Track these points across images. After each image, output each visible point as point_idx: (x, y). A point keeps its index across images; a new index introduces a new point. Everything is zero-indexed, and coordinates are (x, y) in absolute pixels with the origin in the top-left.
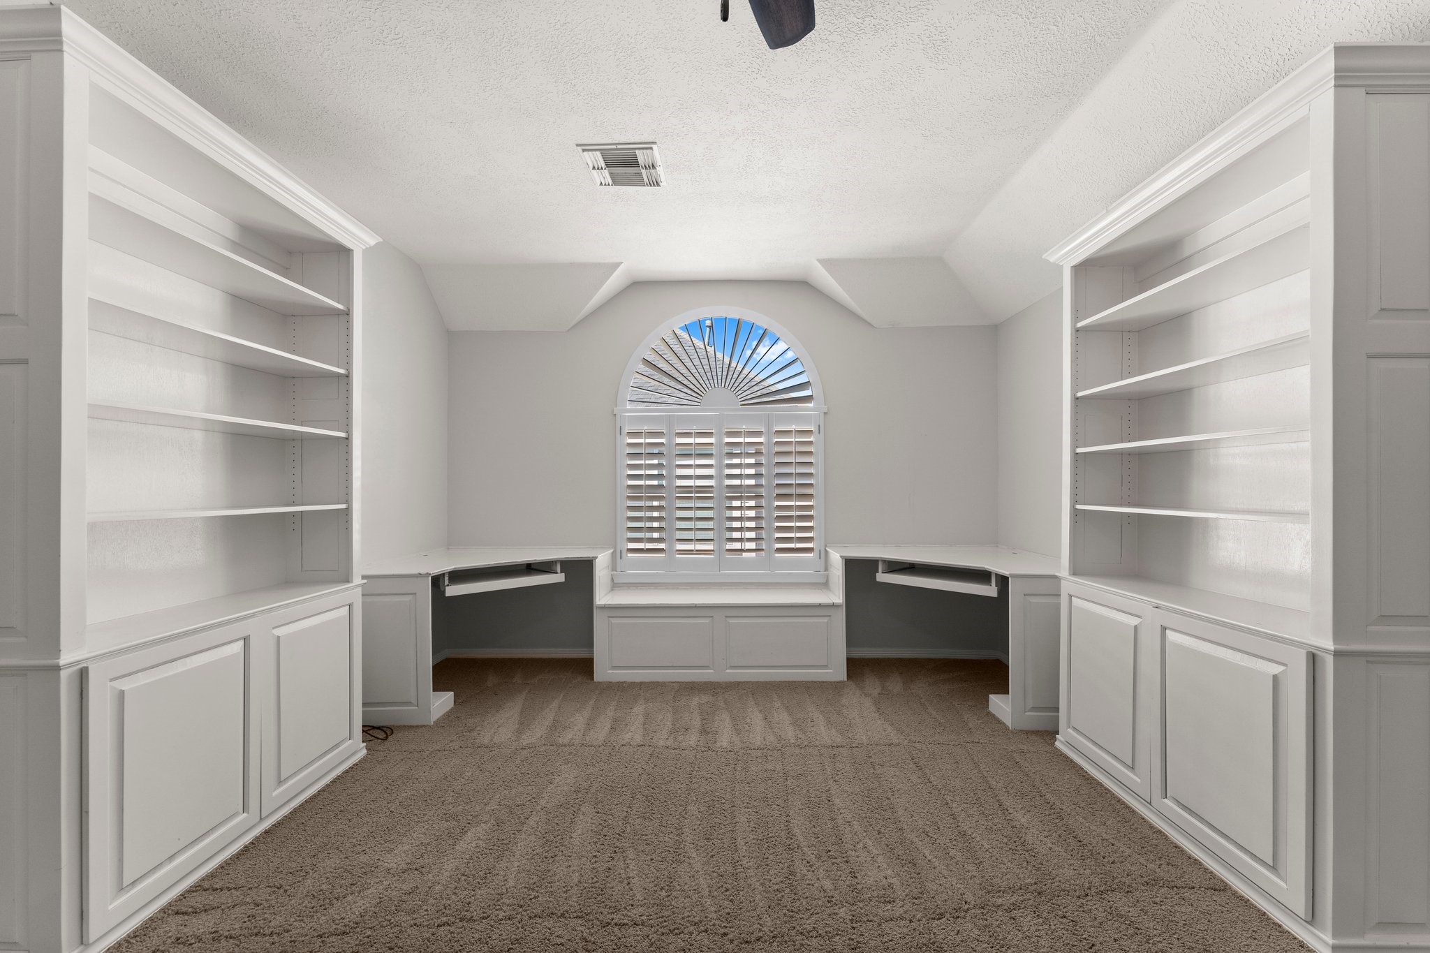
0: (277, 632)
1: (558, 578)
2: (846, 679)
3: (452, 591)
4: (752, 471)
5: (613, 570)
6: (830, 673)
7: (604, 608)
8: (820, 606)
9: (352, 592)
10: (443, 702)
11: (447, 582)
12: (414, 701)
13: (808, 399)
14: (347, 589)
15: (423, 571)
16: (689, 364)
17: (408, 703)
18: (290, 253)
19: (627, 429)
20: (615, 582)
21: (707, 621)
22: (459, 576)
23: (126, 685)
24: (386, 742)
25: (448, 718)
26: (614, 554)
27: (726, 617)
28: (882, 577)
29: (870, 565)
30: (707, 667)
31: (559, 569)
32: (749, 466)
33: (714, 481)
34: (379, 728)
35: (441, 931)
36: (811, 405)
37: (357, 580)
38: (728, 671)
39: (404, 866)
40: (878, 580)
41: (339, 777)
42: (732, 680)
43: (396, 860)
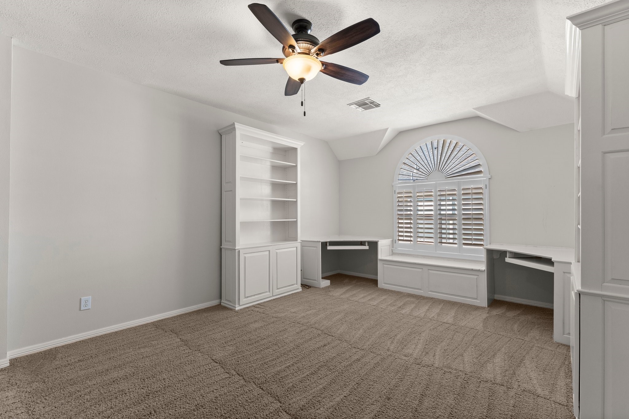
0: (277, 251)
1: (366, 247)
2: (487, 307)
3: (329, 248)
4: (451, 208)
5: (392, 248)
6: (478, 302)
7: (381, 260)
8: (472, 270)
9: (298, 244)
10: (327, 283)
11: (328, 245)
12: (316, 279)
13: (480, 172)
14: (296, 243)
15: (319, 240)
16: (423, 163)
17: (315, 280)
18: (286, 151)
19: (397, 191)
20: (393, 252)
21: (420, 270)
22: (333, 243)
23: (246, 255)
24: (308, 289)
25: (327, 287)
26: (393, 241)
27: (429, 270)
28: (508, 260)
29: (503, 253)
30: (420, 289)
31: (367, 244)
32: (449, 205)
33: (433, 212)
34: (308, 286)
35: (293, 323)
36: (482, 175)
37: (299, 241)
38: (429, 292)
39: (294, 312)
40: (506, 261)
41: (293, 294)
42: (431, 296)
43: (293, 310)
